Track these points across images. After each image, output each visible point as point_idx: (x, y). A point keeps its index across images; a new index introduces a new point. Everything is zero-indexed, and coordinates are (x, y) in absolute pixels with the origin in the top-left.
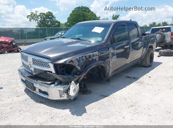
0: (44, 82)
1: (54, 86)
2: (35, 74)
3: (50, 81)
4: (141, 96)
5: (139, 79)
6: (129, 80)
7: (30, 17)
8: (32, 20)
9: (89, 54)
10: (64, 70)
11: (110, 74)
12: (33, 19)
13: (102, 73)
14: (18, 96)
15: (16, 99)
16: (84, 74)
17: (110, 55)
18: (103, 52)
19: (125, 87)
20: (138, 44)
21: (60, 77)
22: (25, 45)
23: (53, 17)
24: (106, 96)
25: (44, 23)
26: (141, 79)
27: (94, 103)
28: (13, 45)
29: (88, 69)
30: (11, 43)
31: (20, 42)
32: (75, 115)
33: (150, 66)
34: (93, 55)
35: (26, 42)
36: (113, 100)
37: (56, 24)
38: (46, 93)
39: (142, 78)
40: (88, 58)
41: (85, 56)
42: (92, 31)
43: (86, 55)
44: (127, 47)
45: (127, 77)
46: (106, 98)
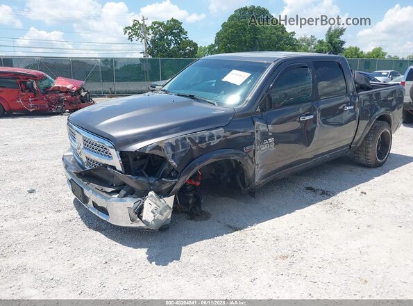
0: (100, 188)
1: (118, 197)
2: (88, 168)
3: (111, 186)
4: (319, 237)
5: (334, 195)
6: (310, 195)
7: (130, 31)
8: (135, 38)
9: (199, 134)
10: (143, 165)
11: (256, 180)
12: (136, 35)
13: (238, 177)
14: (59, 211)
15: (52, 216)
16: (184, 177)
17: (258, 137)
18: (238, 130)
19: (290, 212)
20: (342, 111)
21: (131, 179)
22: (111, 97)
23: (181, 31)
24: (236, 229)
25: (160, 46)
26: (340, 197)
27: (204, 242)
28: (82, 96)
29: (195, 166)
30: (78, 91)
31: (99, 89)
32: (154, 263)
33: (377, 165)
34: (211, 137)
35: (113, 89)
36: (248, 240)
37: (188, 48)
38: (104, 210)
39: (344, 193)
40: (197, 141)
41: (189, 138)
42: (224, 80)
43: (192, 136)
44: (307, 118)
45: (308, 188)
46: (236, 232)
